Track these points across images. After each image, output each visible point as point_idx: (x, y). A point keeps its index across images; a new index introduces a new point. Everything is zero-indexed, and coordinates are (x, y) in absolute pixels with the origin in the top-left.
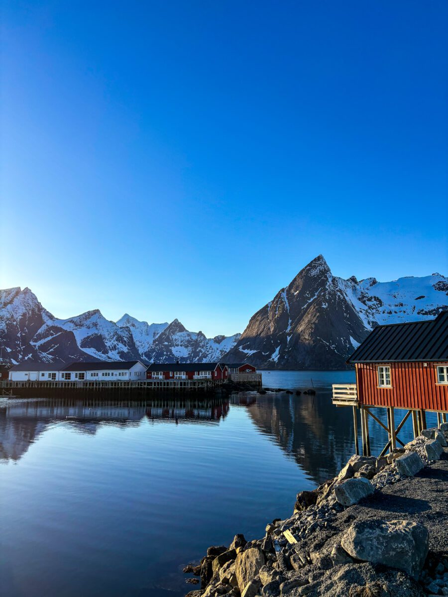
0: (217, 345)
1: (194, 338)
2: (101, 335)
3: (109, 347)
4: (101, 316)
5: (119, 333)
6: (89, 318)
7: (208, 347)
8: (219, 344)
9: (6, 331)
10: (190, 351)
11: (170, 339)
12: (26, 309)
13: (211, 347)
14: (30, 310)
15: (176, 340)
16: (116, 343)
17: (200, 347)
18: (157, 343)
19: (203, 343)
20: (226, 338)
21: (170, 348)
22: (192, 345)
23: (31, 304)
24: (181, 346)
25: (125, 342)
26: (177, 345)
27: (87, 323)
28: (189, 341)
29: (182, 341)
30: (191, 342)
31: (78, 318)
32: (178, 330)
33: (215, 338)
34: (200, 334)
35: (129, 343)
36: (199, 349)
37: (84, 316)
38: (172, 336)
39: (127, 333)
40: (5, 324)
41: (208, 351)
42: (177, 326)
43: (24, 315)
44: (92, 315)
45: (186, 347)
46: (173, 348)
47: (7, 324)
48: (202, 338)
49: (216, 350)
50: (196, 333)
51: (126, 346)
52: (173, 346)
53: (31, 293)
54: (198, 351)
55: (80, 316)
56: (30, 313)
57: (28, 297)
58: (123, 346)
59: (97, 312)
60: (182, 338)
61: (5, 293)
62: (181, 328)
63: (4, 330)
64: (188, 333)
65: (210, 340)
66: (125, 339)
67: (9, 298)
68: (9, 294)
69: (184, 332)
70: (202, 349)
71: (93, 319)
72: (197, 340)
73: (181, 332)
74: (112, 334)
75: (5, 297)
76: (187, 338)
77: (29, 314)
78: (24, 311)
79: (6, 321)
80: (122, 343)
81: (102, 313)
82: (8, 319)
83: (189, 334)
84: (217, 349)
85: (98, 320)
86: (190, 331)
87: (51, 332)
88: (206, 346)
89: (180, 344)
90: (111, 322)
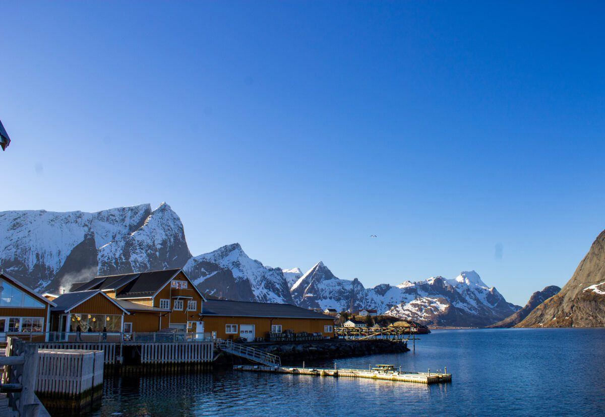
0: (380, 297)
1: (349, 287)
2: (247, 279)
3: (258, 297)
4: (242, 253)
5: (269, 277)
6: (227, 255)
7: (370, 301)
8: (383, 296)
9: (148, 265)
10: (344, 305)
11: (315, 289)
12: (166, 235)
13: (372, 300)
14: (171, 235)
15: (322, 290)
16: (265, 291)
17: (358, 300)
18: (296, 294)
19: (361, 295)
20: (391, 287)
21: (316, 301)
22: (347, 298)
23: (172, 226)
24: (331, 298)
25: (278, 290)
26: (325, 298)
27: (224, 263)
28: (340, 293)
29: (330, 293)
30: (344, 293)
31: (212, 254)
32: (323, 276)
33: (375, 288)
34: (356, 282)
35: (283, 291)
36: (357, 302)
37: (219, 252)
38: (317, 285)
39: (279, 277)
40: (145, 255)
41: (370, 306)
42: (322, 273)
43: (164, 243)
44: (230, 251)
45: (338, 300)
46: (319, 301)
47: (148, 255)
48: (359, 288)
49: (380, 304)
50: (349, 281)
51: (279, 296)
52: (320, 298)
53: (171, 210)
54: (356, 305)
55: (214, 252)
56: (172, 240)
57: (167, 215)
58: (276, 296)
59: (236, 247)
60: (331, 288)
61: (130, 212)
62: (327, 274)
63: (145, 264)
64: (337, 280)
65: (369, 290)
66: (278, 286)
67: (137, 219)
68: (136, 213)
69: (333, 280)
70: (361, 303)
71: (233, 256)
72: (353, 290)
73: (327, 279)
74: (259, 279)
75: (131, 217)
76: (338, 288)
77: (170, 241)
78: (164, 237)
79: (147, 251)
80: (274, 291)
81: (243, 248)
82: (149, 247)
83: (340, 283)
84: (382, 303)
85: (240, 259)
86: (340, 278)
87: (203, 270)
88: (366, 299)
89: (328, 296)
90: (256, 261)
